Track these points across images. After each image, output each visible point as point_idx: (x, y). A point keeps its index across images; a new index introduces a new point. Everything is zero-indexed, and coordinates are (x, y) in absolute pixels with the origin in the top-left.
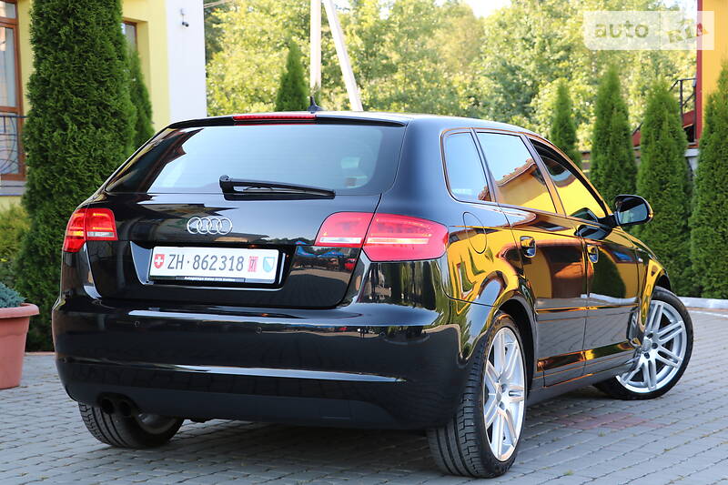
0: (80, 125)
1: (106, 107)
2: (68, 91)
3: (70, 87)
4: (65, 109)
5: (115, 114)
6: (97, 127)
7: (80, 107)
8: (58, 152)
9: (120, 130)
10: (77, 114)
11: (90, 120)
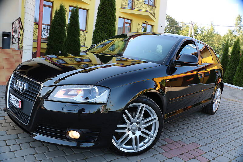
0: (102, 32)
1: (107, 29)
2: (100, 25)
3: (101, 24)
4: (99, 29)
5: (110, 30)
6: (105, 33)
7: (102, 28)
8: (96, 38)
9: (111, 34)
10: (101, 30)
11: (104, 31)
